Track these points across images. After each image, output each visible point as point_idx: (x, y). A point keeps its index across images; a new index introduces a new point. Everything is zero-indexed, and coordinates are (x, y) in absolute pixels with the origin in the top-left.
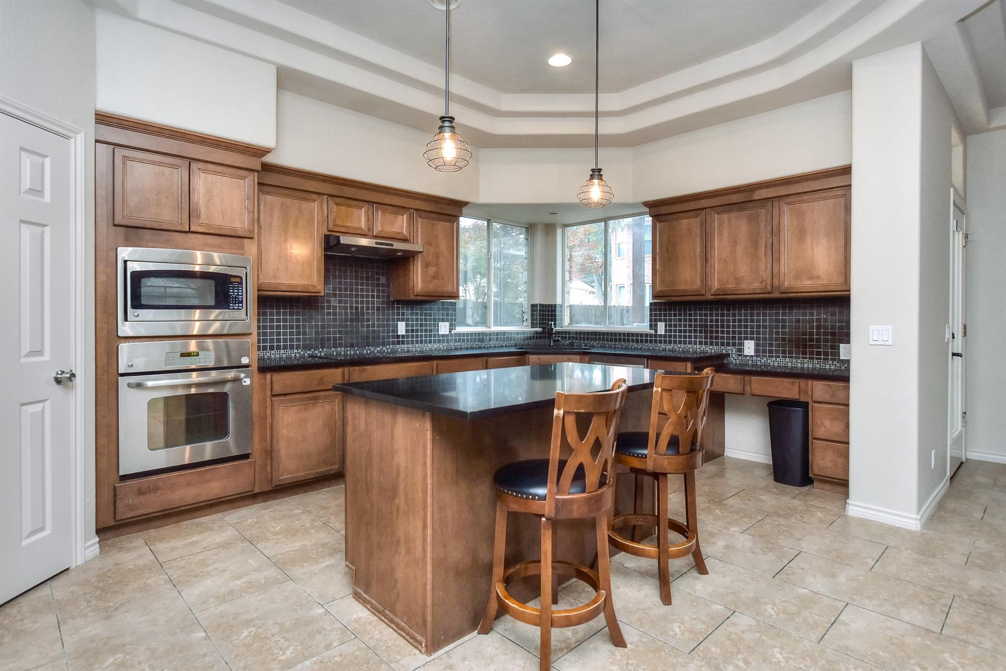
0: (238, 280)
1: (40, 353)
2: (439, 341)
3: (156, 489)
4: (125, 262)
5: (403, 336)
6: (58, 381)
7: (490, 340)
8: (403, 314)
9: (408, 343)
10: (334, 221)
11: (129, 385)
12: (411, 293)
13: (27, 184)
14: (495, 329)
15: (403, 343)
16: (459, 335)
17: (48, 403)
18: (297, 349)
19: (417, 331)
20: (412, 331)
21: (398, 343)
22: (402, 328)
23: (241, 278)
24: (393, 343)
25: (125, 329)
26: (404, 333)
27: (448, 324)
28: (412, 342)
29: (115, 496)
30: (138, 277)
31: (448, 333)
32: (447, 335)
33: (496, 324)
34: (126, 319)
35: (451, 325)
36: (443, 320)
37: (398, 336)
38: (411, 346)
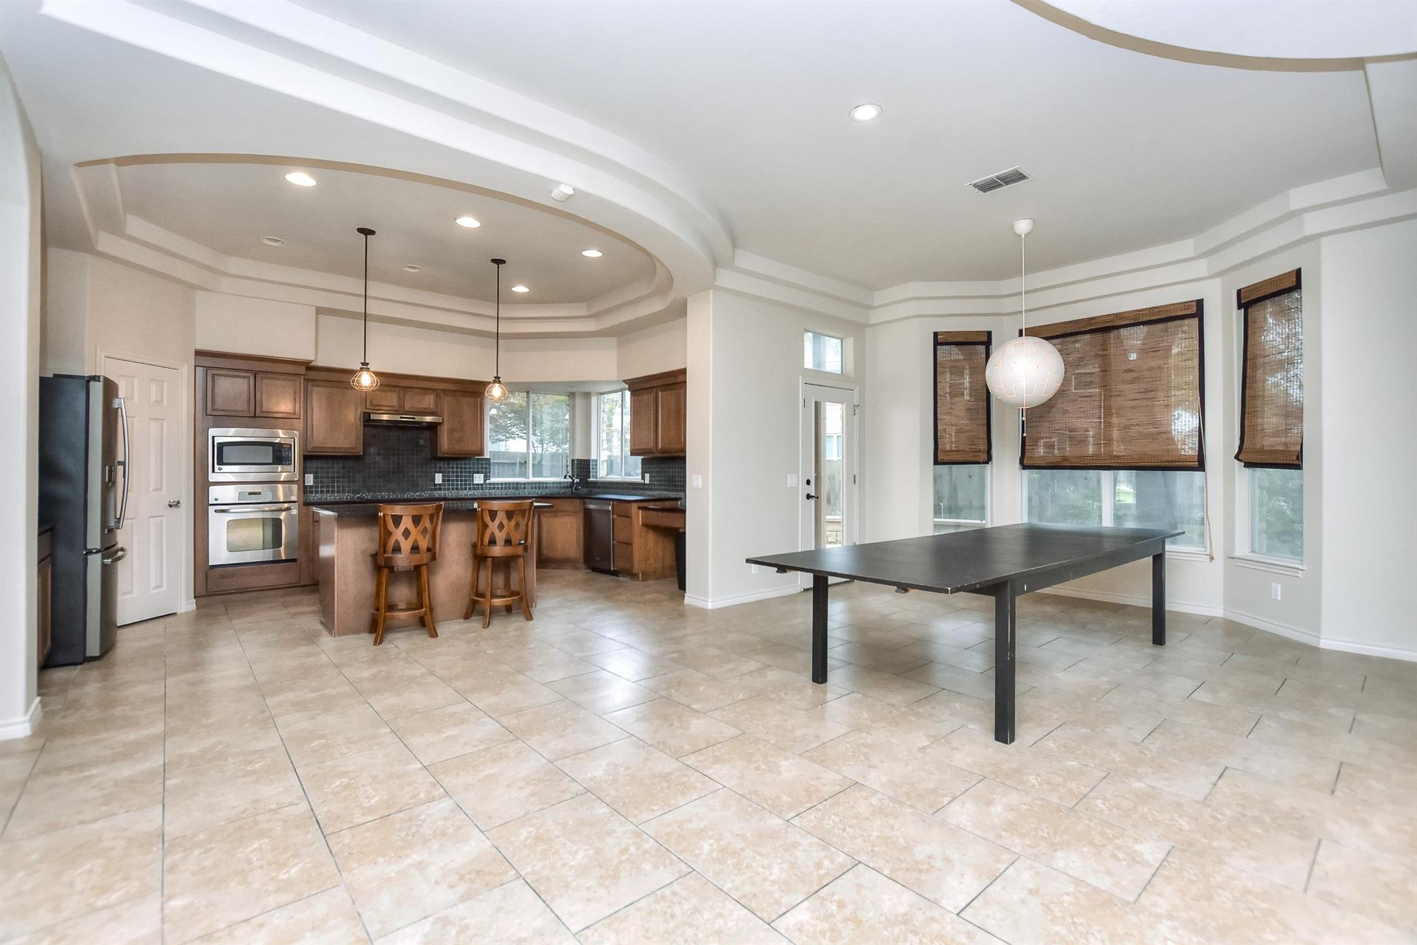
0: (289, 446)
1: (161, 489)
2: (474, 489)
3: (233, 575)
4: (213, 437)
5: (440, 485)
6: (170, 506)
7: (524, 488)
8: (440, 467)
9: (445, 489)
10: (371, 402)
11: (216, 511)
12: (439, 452)
13: (153, 398)
14: (532, 479)
15: (440, 489)
16: (494, 484)
17: (164, 518)
18: (348, 493)
19: (453, 480)
20: (449, 481)
21: (436, 490)
22: (439, 478)
23: (291, 445)
24: (431, 490)
25: (212, 477)
26: (441, 482)
27: (482, 475)
28: (449, 489)
29: (207, 577)
30: (221, 446)
31: (482, 482)
32: (482, 484)
33: (533, 476)
34: (213, 471)
35: (485, 476)
36: (478, 472)
37: (435, 485)
38: (447, 492)
